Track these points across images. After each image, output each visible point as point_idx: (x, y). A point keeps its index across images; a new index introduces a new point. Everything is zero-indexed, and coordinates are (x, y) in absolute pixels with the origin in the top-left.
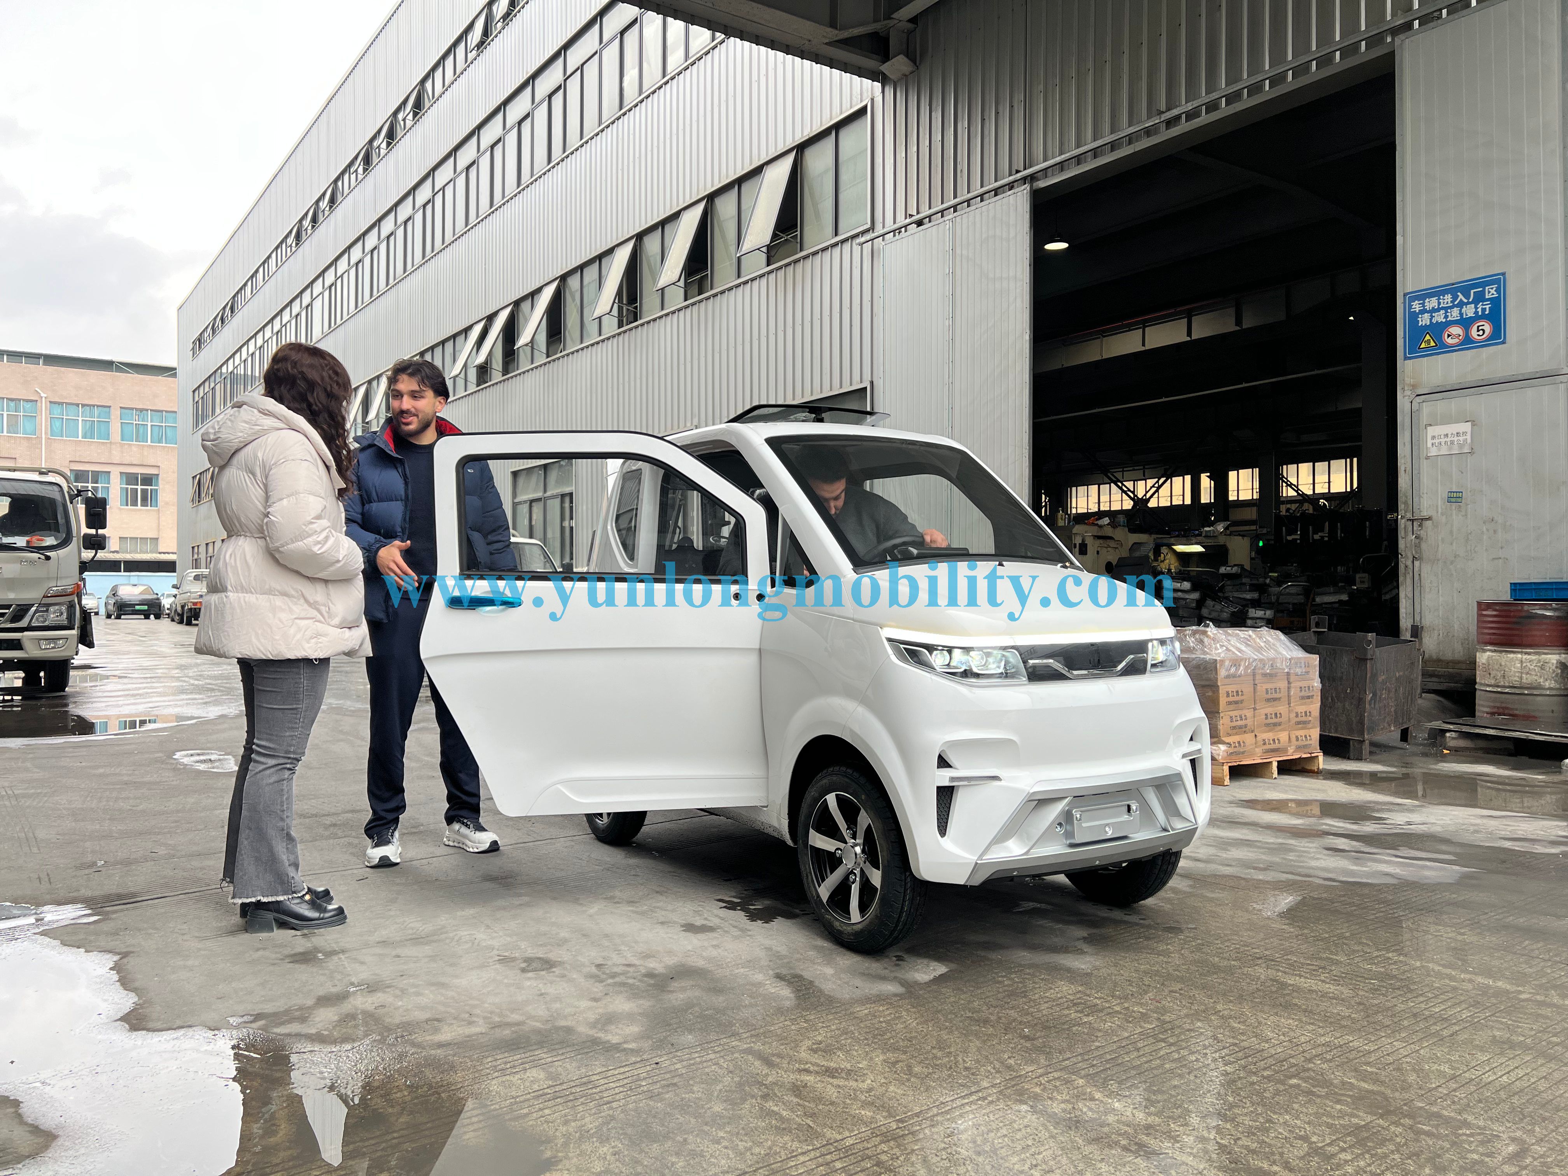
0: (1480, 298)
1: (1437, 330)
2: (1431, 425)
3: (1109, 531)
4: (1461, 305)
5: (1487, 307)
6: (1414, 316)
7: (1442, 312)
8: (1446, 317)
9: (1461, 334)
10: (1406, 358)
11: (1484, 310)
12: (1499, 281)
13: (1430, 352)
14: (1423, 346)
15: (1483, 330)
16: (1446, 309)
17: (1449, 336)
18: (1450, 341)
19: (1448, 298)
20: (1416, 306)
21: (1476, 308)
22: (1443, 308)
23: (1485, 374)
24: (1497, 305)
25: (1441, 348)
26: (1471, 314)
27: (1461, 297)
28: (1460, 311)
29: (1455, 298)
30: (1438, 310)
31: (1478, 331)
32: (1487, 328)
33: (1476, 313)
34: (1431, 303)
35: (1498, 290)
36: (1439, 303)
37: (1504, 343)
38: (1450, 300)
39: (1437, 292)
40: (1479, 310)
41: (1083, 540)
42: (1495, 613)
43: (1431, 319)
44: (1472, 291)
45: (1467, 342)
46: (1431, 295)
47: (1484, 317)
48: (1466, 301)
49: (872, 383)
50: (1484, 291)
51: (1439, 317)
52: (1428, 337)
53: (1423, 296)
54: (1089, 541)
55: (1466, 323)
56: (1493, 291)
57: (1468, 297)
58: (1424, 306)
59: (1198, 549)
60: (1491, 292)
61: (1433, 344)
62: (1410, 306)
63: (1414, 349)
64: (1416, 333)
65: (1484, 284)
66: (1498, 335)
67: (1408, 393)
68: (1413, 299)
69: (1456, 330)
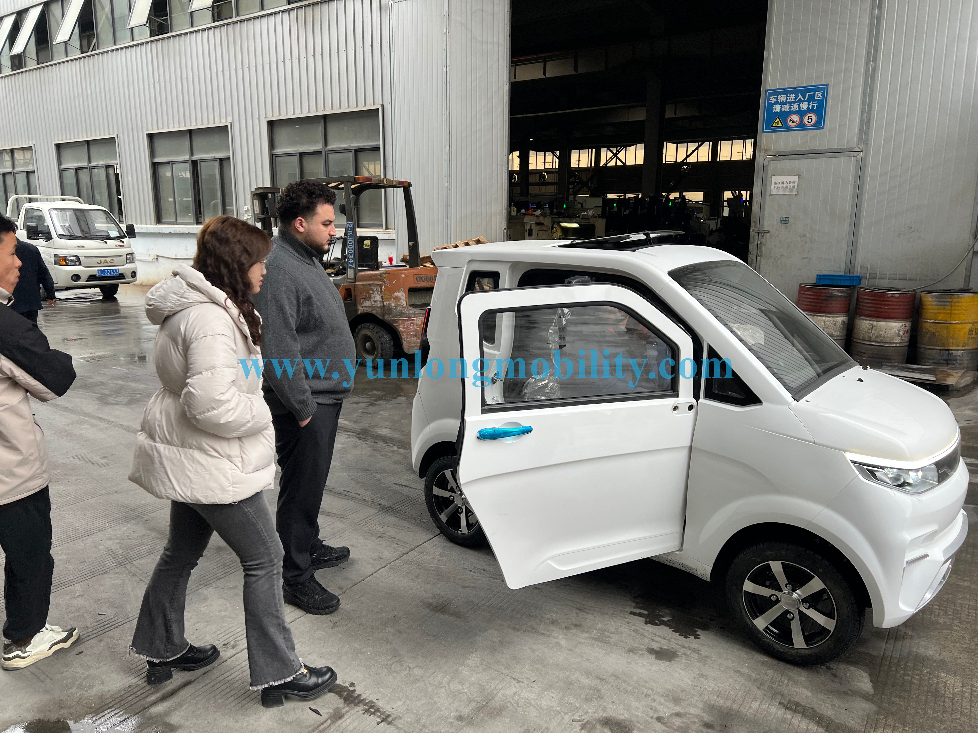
0: (811, 98)
1: (784, 115)
2: (774, 175)
3: (541, 219)
4: (800, 102)
5: (815, 105)
6: (771, 105)
7: (788, 105)
8: (790, 108)
9: (798, 120)
10: (763, 132)
11: (813, 106)
12: (824, 89)
13: (778, 130)
14: (774, 125)
15: (811, 119)
16: (790, 103)
17: (790, 120)
18: (791, 124)
19: (793, 96)
20: (773, 99)
21: (809, 105)
22: (789, 102)
23: (809, 147)
24: (822, 104)
25: (785, 128)
26: (805, 108)
27: (800, 96)
28: (799, 105)
29: (797, 97)
30: (786, 103)
31: (808, 119)
32: (814, 118)
33: (808, 108)
34: (782, 98)
35: (823, 95)
36: (787, 99)
37: (823, 128)
38: (793, 98)
39: (786, 92)
40: (810, 106)
41: (531, 227)
42: (812, 293)
43: (781, 109)
44: (807, 94)
45: (801, 126)
46: (782, 93)
47: (812, 111)
48: (803, 99)
49: (383, 106)
50: (814, 94)
51: (786, 108)
52: (778, 120)
53: (777, 93)
54: (534, 227)
55: (801, 114)
56: (820, 95)
57: (804, 98)
58: (777, 100)
59: (576, 225)
60: (819, 96)
61: (780, 124)
62: (769, 99)
63: (769, 127)
64: (771, 116)
65: (814, 90)
66: (820, 123)
67: (762, 154)
68: (771, 95)
69: (795, 117)
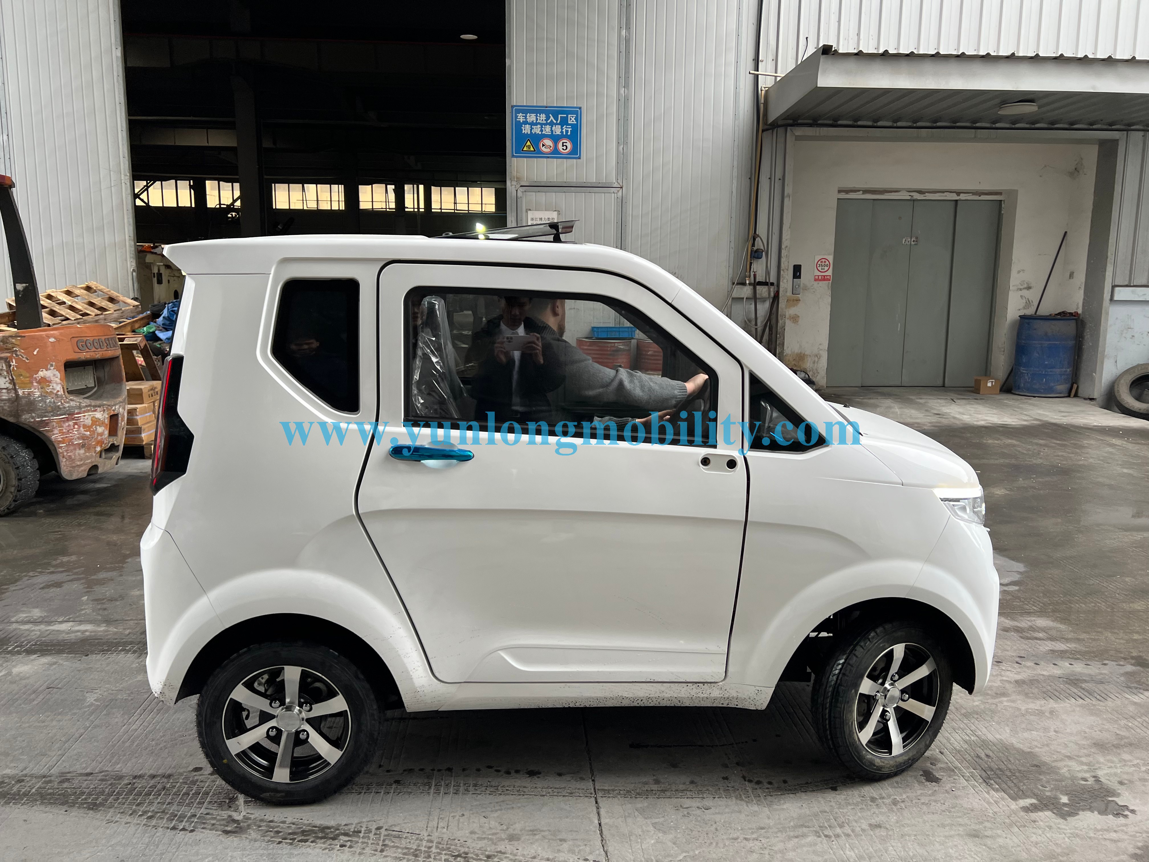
0: (564, 122)
1: (536, 139)
2: (530, 210)
4: (552, 124)
5: (569, 130)
6: (519, 125)
7: (539, 126)
8: (542, 131)
9: (552, 146)
10: (513, 156)
11: (567, 131)
12: (577, 112)
13: (529, 155)
14: (525, 149)
15: (566, 146)
16: (542, 124)
17: (543, 145)
18: (543, 149)
19: (543, 117)
20: (521, 117)
21: (562, 129)
22: (539, 123)
23: (565, 179)
24: (576, 130)
25: (537, 153)
26: (558, 132)
27: (552, 118)
28: (551, 128)
29: (548, 118)
30: (536, 124)
31: (563, 146)
32: (569, 145)
33: (562, 132)
34: (531, 118)
35: (576, 119)
36: (537, 119)
37: (579, 158)
38: (544, 118)
39: (537, 111)
40: (564, 130)
43: (531, 130)
44: (560, 116)
45: (555, 153)
46: (532, 112)
47: (566, 136)
48: (555, 122)
50: (567, 116)
51: (537, 130)
52: (529, 143)
53: (526, 110)
55: (556, 139)
56: (573, 119)
57: (557, 120)
58: (526, 119)
60: (572, 120)
61: (532, 149)
62: (516, 117)
63: (519, 150)
64: (521, 139)
65: (568, 113)
66: (575, 152)
67: (514, 183)
68: (518, 111)
69: (548, 142)
